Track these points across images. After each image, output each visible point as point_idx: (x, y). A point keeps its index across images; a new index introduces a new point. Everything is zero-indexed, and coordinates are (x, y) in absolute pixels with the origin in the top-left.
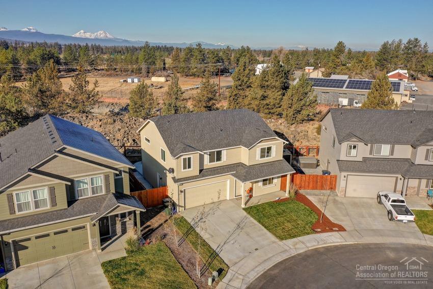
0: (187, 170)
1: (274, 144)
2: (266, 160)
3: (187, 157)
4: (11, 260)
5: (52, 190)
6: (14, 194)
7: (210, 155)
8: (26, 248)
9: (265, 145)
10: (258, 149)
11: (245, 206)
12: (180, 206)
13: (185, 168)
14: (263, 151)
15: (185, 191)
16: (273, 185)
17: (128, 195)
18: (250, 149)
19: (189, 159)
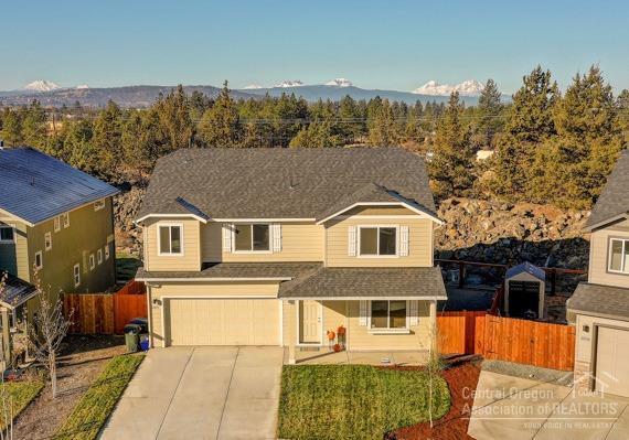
0: (171, 254)
1: (401, 223)
2: (377, 260)
3: (170, 224)
7: (237, 232)
9: (378, 221)
10: (352, 228)
11: (297, 362)
12: (154, 335)
13: (164, 249)
14: (367, 234)
15: (167, 302)
16: (405, 330)
17: (23, 283)
18: (328, 225)
19: (176, 231)
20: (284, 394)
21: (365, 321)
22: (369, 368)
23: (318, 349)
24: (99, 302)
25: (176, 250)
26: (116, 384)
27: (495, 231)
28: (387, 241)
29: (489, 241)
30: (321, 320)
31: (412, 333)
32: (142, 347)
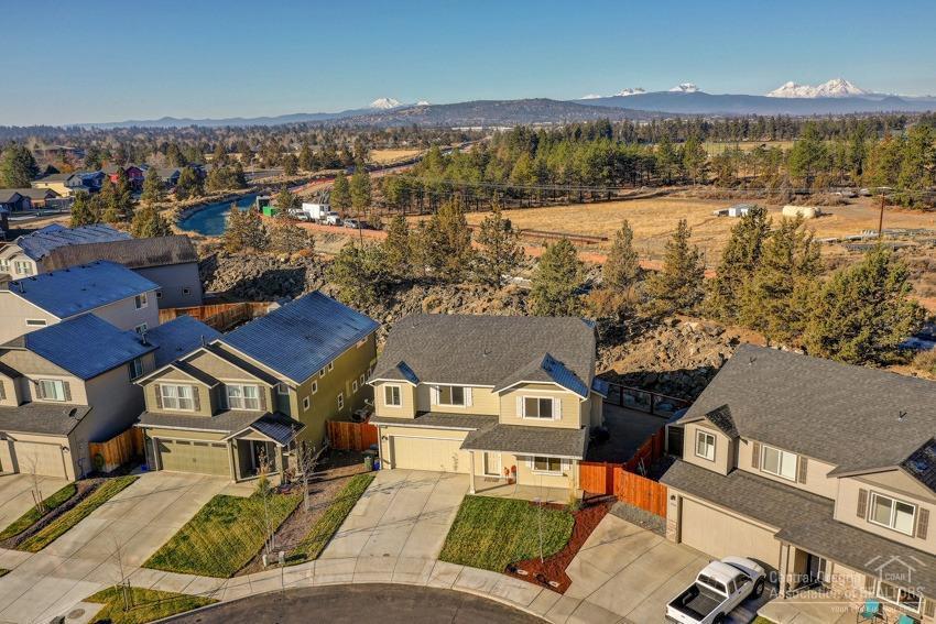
0: (393, 406)
1: (556, 396)
2: (538, 421)
3: (392, 385)
4: (153, 459)
5: (196, 392)
6: (161, 385)
7: (441, 391)
8: (169, 451)
9: (539, 394)
10: (518, 399)
11: (476, 492)
12: (383, 460)
13: (389, 402)
14: (530, 403)
15: (392, 438)
16: (559, 474)
17: (294, 422)
18: (501, 394)
19: (396, 390)
20: (456, 522)
21: (529, 464)
22: (523, 503)
23: (497, 480)
24: (351, 428)
25: (397, 403)
26: (348, 502)
27: (699, 357)
28: (545, 408)
29: (690, 367)
30: (500, 461)
31: (565, 475)
32: (375, 468)
